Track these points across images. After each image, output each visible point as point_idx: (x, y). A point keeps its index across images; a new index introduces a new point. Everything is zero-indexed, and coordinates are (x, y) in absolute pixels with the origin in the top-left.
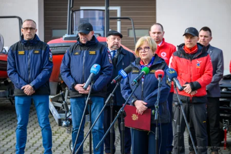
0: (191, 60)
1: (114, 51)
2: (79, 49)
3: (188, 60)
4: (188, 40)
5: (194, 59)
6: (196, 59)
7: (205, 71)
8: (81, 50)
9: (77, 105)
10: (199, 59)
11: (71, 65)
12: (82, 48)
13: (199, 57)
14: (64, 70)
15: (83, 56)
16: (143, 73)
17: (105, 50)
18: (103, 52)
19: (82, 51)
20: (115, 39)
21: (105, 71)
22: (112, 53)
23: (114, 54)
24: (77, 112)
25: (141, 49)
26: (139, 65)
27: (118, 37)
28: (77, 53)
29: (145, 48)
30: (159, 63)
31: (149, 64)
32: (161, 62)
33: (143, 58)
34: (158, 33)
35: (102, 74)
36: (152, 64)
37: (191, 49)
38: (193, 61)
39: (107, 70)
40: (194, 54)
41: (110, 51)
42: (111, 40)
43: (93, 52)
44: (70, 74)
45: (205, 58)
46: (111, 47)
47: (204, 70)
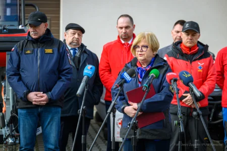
0: (191, 63)
1: (74, 49)
2: (30, 46)
3: (187, 62)
4: (189, 37)
5: (195, 60)
6: (197, 61)
7: (209, 76)
8: (34, 48)
9: (28, 117)
10: (201, 60)
11: (22, 66)
12: (35, 45)
13: (201, 58)
14: (12, 73)
15: (37, 56)
16: (152, 76)
17: (63, 48)
18: (61, 51)
19: (36, 49)
20: (74, 34)
21: (64, 75)
22: (72, 51)
23: (75, 53)
24: (27, 126)
25: (139, 47)
26: (136, 68)
27: (79, 32)
28: (29, 52)
29: (143, 46)
30: (160, 64)
31: (148, 65)
32: (162, 64)
33: (140, 58)
34: (127, 27)
35: (61, 78)
36: (152, 65)
37: (190, 49)
38: (193, 63)
39: (67, 73)
40: (194, 54)
41: (70, 48)
42: (70, 35)
43: (49, 51)
44: (20, 79)
45: (208, 59)
46: (70, 44)
47: (207, 75)
